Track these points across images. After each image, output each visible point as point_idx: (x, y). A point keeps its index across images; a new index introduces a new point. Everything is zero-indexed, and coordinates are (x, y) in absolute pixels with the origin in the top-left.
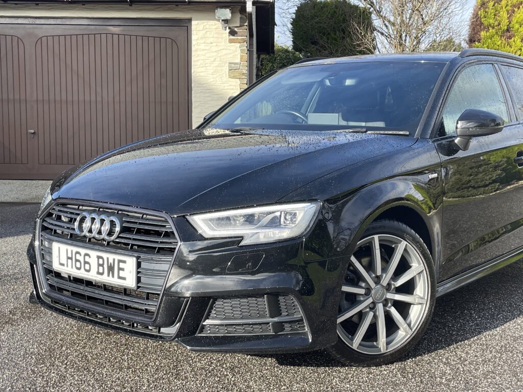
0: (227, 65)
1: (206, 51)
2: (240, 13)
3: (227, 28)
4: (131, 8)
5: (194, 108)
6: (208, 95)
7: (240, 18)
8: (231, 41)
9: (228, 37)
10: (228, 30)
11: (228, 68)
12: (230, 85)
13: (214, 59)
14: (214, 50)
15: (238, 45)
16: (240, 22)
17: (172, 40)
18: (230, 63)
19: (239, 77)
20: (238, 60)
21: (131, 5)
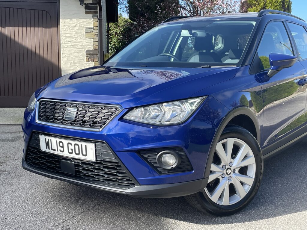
5: (63, 58)
8: (87, 13)
9: (85, 10)
10: (84, 6)
11: (85, 31)
12: (87, 43)
13: (75, 25)
15: (91, 15)
16: (93, 0)
17: (46, 11)
18: (86, 28)
19: (92, 37)
20: (92, 26)
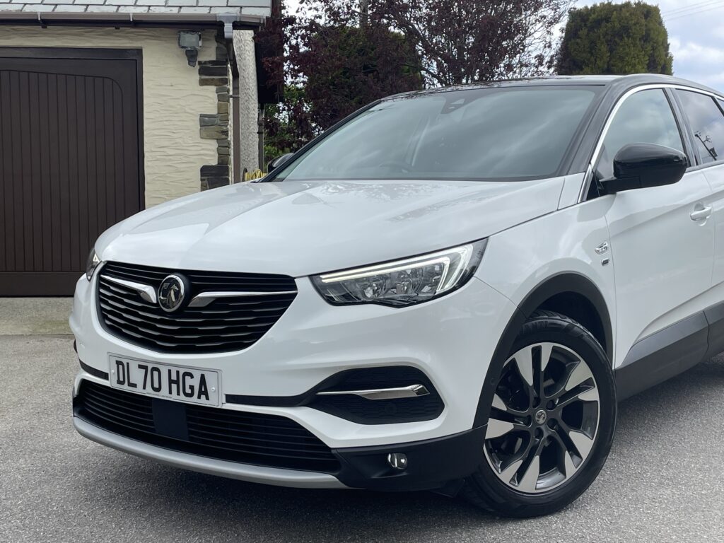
0: (198, 117)
1: (164, 98)
2: (216, 41)
3: (197, 63)
4: (45, 31)
5: (148, 183)
6: (169, 163)
7: (217, 48)
8: (203, 83)
9: (198, 76)
10: (197, 67)
11: (199, 123)
12: (203, 149)
14: (178, 97)
16: (217, 54)
18: (202, 116)
19: (217, 137)
20: (214, 112)
21: (44, 27)
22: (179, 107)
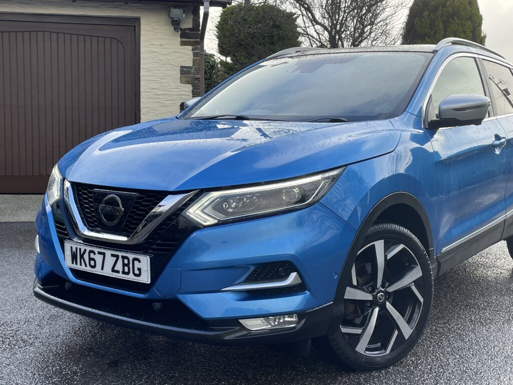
0: (179, 68)
1: (156, 54)
2: (193, 14)
3: (179, 29)
4: (74, 3)
5: (143, 114)
6: (158, 100)
7: (193, 19)
8: (183, 44)
9: (180, 39)
10: (180, 33)
11: (179, 72)
12: (182, 91)
14: (165, 53)
15: (190, 48)
16: (193, 24)
17: (118, 40)
18: (181, 67)
19: (191, 82)
20: (191, 65)
21: (74, 1)
22: (166, 60)
